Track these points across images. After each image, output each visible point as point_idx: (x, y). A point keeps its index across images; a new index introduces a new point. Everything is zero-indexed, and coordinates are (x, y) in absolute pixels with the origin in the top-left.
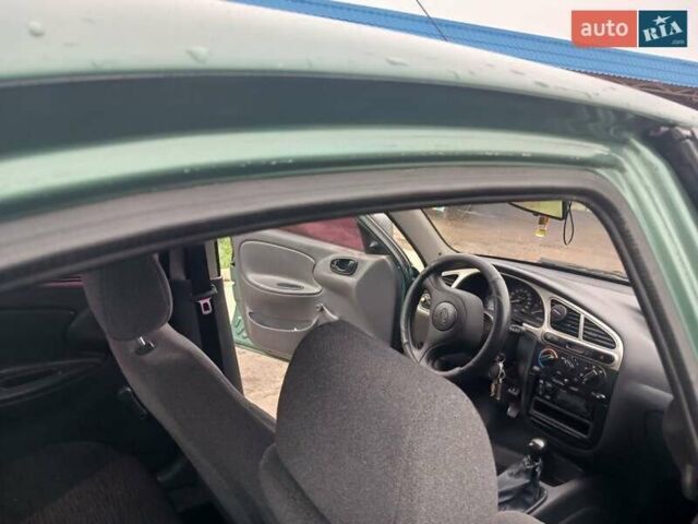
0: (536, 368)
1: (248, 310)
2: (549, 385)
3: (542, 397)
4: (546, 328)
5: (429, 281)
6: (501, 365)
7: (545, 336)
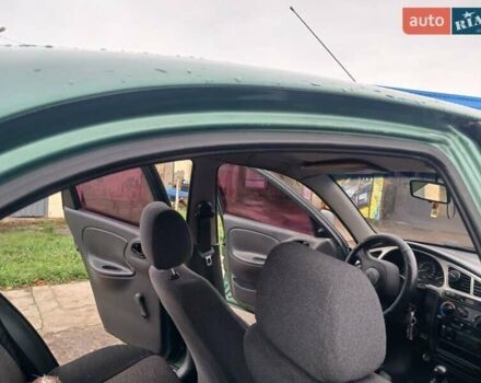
0: (439, 316)
1: (233, 276)
2: (450, 329)
3: (445, 338)
4: (446, 287)
5: (361, 253)
6: (413, 314)
7: (445, 293)
